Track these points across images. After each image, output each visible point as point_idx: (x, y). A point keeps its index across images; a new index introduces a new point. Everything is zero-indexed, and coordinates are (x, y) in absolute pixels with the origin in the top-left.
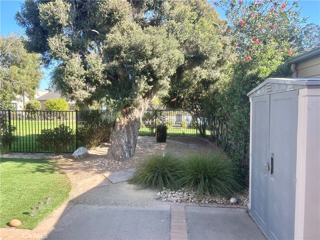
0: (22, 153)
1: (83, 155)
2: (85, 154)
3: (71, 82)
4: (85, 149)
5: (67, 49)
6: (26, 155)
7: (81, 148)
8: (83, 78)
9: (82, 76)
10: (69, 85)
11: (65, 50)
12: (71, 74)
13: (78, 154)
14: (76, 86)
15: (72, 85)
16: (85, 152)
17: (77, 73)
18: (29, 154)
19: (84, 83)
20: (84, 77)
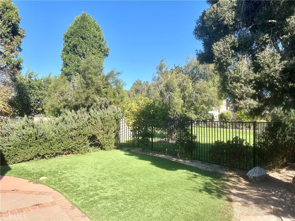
0: (200, 162)
1: (260, 177)
2: (262, 176)
3: (237, 90)
4: (263, 170)
5: (233, 51)
6: (203, 165)
7: (257, 169)
8: (252, 83)
9: (251, 81)
10: (234, 93)
11: (230, 53)
12: (237, 80)
13: (254, 175)
14: (243, 94)
15: (238, 93)
16: (263, 174)
17: (245, 78)
18: (206, 164)
19: (253, 89)
20: (254, 82)
